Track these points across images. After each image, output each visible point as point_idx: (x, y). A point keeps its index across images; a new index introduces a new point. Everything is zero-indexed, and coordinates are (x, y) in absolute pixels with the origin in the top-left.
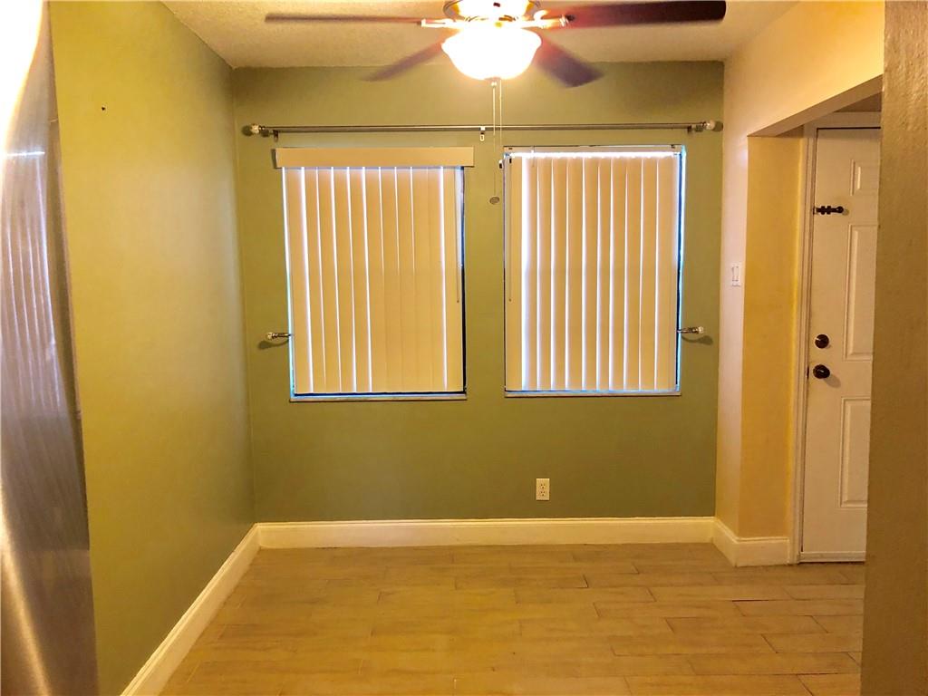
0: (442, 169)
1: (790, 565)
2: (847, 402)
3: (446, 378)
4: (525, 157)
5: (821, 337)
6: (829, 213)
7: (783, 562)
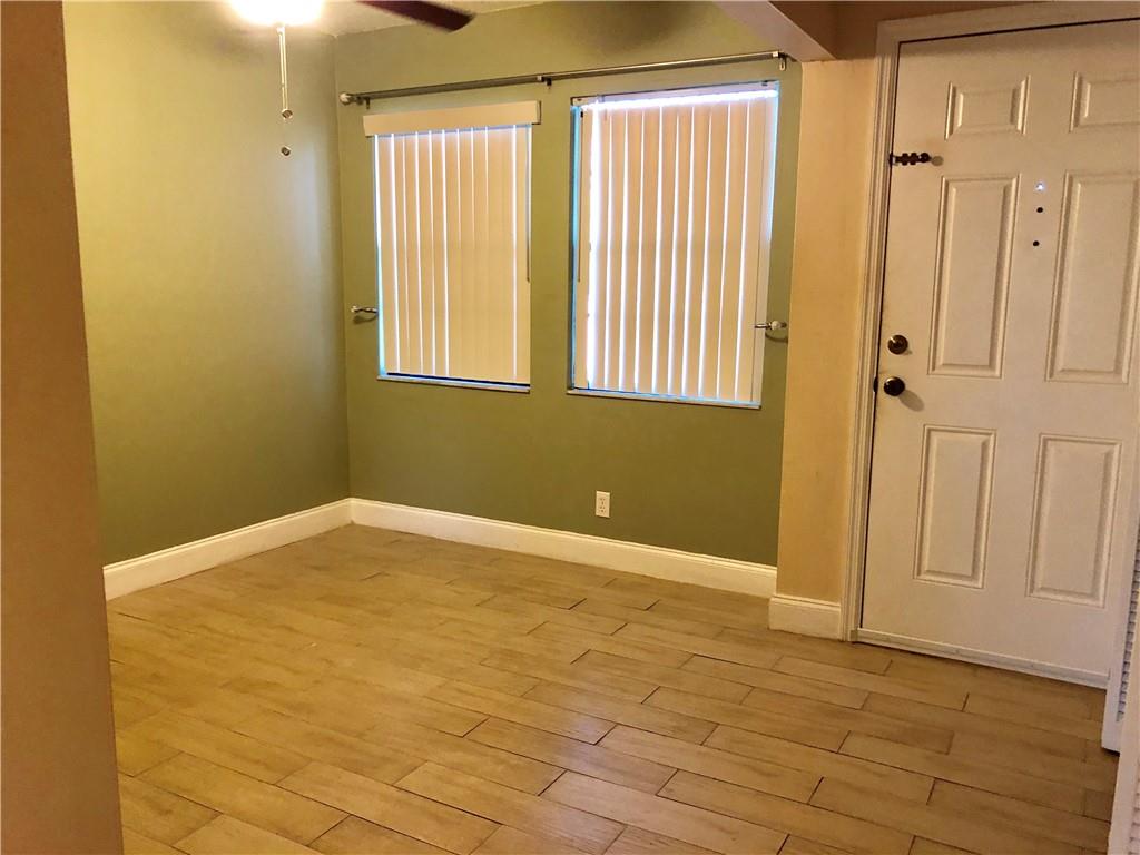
0: (515, 129)
1: (841, 642)
2: (933, 433)
3: (515, 369)
4: (595, 108)
5: (899, 338)
6: (913, 163)
7: (831, 636)
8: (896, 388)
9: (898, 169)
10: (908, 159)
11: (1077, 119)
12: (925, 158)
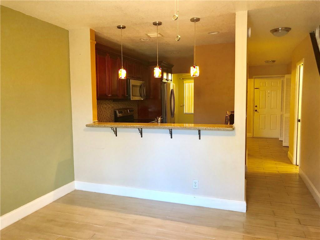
2: (260, 115)
5: (256, 106)
8: (256, 111)
9: (255, 89)
10: (256, 88)
11: (272, 85)
12: (258, 88)
